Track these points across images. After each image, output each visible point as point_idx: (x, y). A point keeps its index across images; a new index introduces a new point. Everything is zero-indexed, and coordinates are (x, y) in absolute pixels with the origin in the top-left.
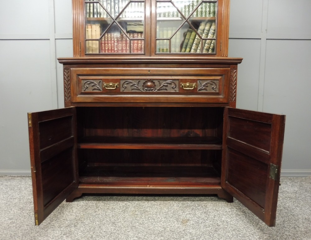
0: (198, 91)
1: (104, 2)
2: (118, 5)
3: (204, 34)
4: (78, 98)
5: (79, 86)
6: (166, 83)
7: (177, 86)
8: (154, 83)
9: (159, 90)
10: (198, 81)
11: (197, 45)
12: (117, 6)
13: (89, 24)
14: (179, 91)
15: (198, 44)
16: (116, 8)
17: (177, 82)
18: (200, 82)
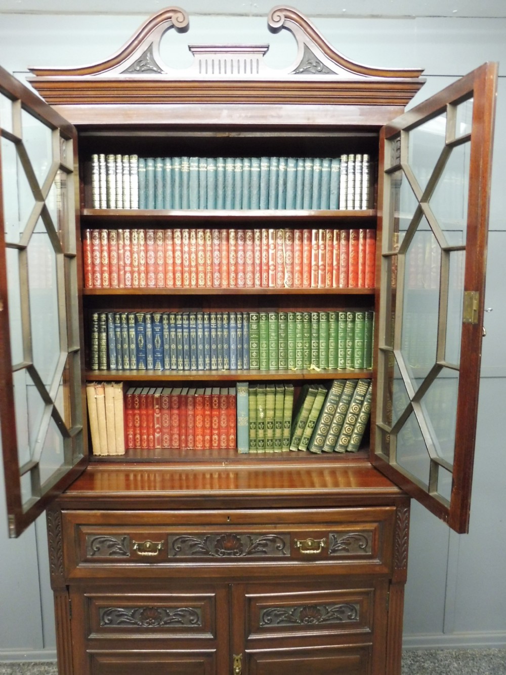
0: (331, 553)
1: (131, 330)
2: (162, 336)
3: (341, 404)
4: (80, 569)
5: (80, 545)
6: (265, 540)
7: (288, 545)
8: (239, 540)
9: (249, 553)
10: (331, 535)
11: (327, 425)
12: (158, 337)
13: (100, 386)
14: (291, 554)
15: (329, 424)
16: (158, 342)
17: (287, 539)
18: (334, 536)
